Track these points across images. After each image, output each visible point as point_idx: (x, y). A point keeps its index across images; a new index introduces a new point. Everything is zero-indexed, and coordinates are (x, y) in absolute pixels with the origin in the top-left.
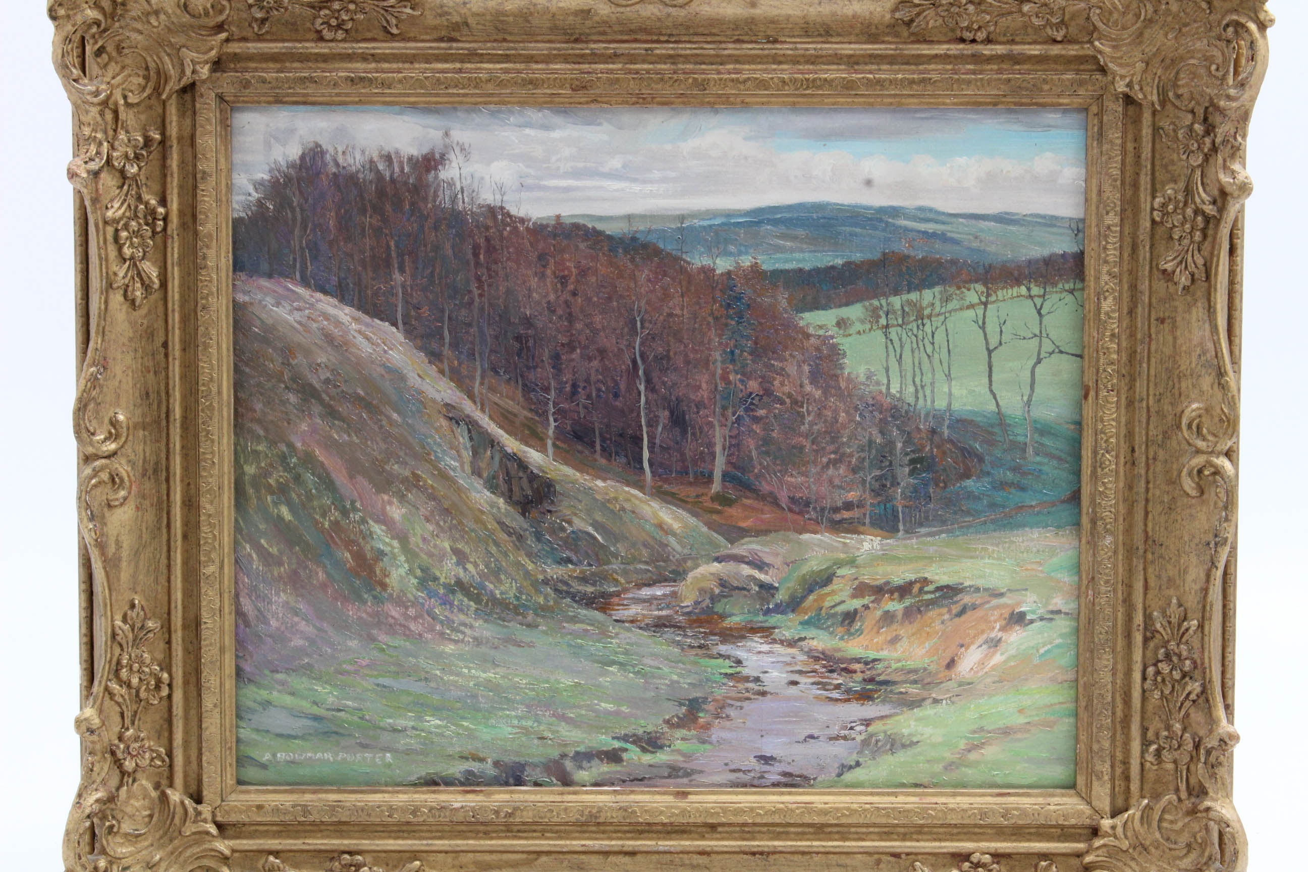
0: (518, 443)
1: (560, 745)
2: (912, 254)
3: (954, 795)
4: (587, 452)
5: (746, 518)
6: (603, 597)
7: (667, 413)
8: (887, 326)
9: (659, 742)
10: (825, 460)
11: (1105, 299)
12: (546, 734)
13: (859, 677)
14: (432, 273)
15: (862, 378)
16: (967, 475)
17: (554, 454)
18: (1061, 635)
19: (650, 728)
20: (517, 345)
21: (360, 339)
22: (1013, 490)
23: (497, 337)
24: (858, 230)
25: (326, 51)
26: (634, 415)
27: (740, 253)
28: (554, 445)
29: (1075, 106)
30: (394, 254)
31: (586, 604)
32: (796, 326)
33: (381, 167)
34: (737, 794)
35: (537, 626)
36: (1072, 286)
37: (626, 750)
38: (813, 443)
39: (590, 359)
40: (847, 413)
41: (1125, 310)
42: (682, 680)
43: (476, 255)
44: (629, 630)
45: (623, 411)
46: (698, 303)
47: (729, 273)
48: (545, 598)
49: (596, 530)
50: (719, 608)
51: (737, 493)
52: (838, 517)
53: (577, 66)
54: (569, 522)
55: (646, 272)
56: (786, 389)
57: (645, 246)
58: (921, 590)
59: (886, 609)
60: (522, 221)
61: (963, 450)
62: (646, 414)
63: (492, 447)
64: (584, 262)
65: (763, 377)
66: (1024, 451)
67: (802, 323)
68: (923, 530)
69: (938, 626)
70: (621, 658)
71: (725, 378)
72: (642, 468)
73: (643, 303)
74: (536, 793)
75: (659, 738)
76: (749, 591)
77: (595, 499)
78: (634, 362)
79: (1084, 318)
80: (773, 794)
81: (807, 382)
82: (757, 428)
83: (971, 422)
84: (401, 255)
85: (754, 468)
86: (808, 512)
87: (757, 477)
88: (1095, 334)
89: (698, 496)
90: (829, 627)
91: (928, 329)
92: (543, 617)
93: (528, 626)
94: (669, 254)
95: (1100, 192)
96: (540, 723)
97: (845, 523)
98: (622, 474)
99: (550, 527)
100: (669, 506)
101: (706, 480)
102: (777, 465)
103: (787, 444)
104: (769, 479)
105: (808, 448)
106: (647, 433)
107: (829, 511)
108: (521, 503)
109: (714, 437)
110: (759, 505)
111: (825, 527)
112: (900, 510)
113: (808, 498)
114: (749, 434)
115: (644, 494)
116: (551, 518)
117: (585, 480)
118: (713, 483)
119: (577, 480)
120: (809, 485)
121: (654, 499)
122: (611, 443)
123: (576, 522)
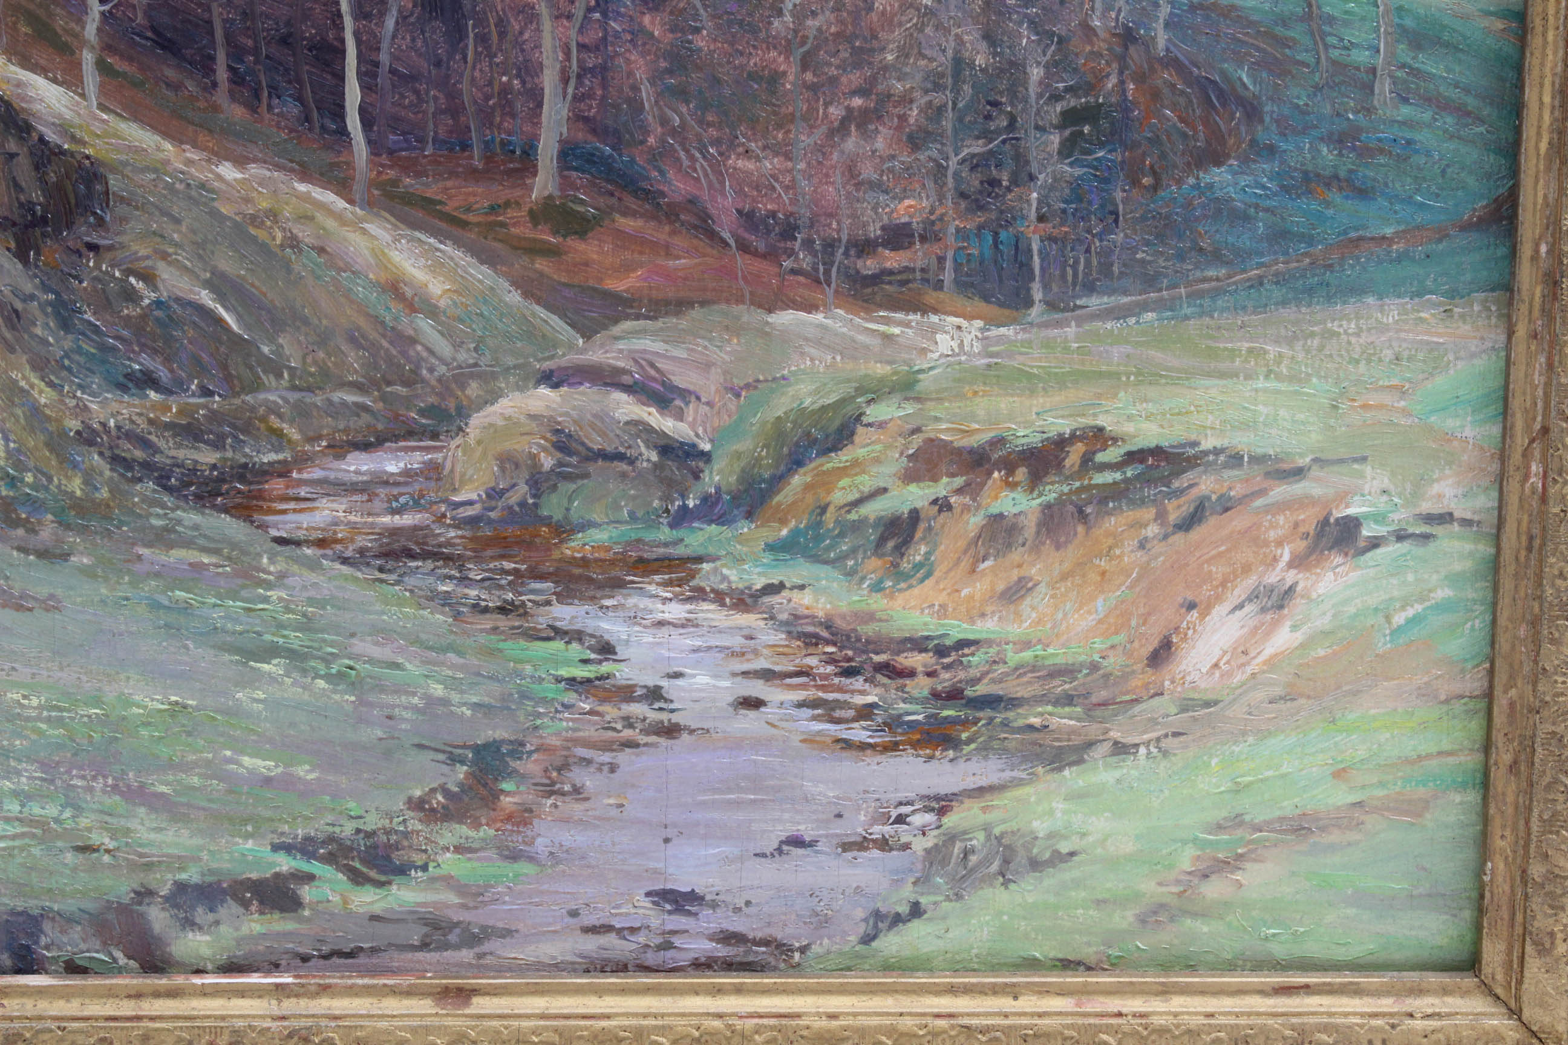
1: (133, 866)
3: (1165, 991)
4: (191, 86)
5: (627, 268)
6: (242, 479)
9: (397, 857)
10: (836, 112)
12: (97, 838)
13: (921, 686)
16: (1214, 155)
17: (102, 89)
18: (1453, 580)
19: (372, 822)
22: (1335, 196)
28: (102, 66)
31: (198, 497)
34: (599, 992)
35: (65, 556)
37: (310, 878)
38: (805, 66)
42: (455, 697)
44: (313, 566)
48: (87, 482)
49: (221, 298)
50: (553, 507)
51: (602, 201)
52: (869, 266)
54: (148, 278)
58: (1087, 460)
59: (994, 509)
61: (1204, 86)
66: (1368, 88)
68: (1095, 302)
69: (1129, 555)
70: (295, 639)
72: (343, 132)
74: (66, 994)
75: (397, 847)
76: (632, 462)
77: (214, 214)
80: (696, 991)
82: (653, 23)
83: (1229, 11)
85: (647, 133)
86: (791, 253)
87: (654, 156)
89: (493, 209)
90: (843, 557)
92: (83, 530)
93: (43, 554)
96: (78, 810)
97: (890, 283)
98: (289, 146)
99: (95, 289)
100: (418, 234)
101: (517, 165)
102: (709, 125)
103: (735, 68)
104: (686, 163)
105: (791, 78)
106: (357, 34)
107: (847, 250)
108: (14, 224)
109: (538, 46)
110: (660, 233)
111: (836, 291)
112: (1035, 247)
113: (792, 214)
114: (632, 40)
115: (351, 202)
116: (98, 266)
117: (189, 162)
118: (535, 174)
119: (166, 162)
120: (793, 180)
121: (377, 215)
122: (257, 62)
123: (165, 276)
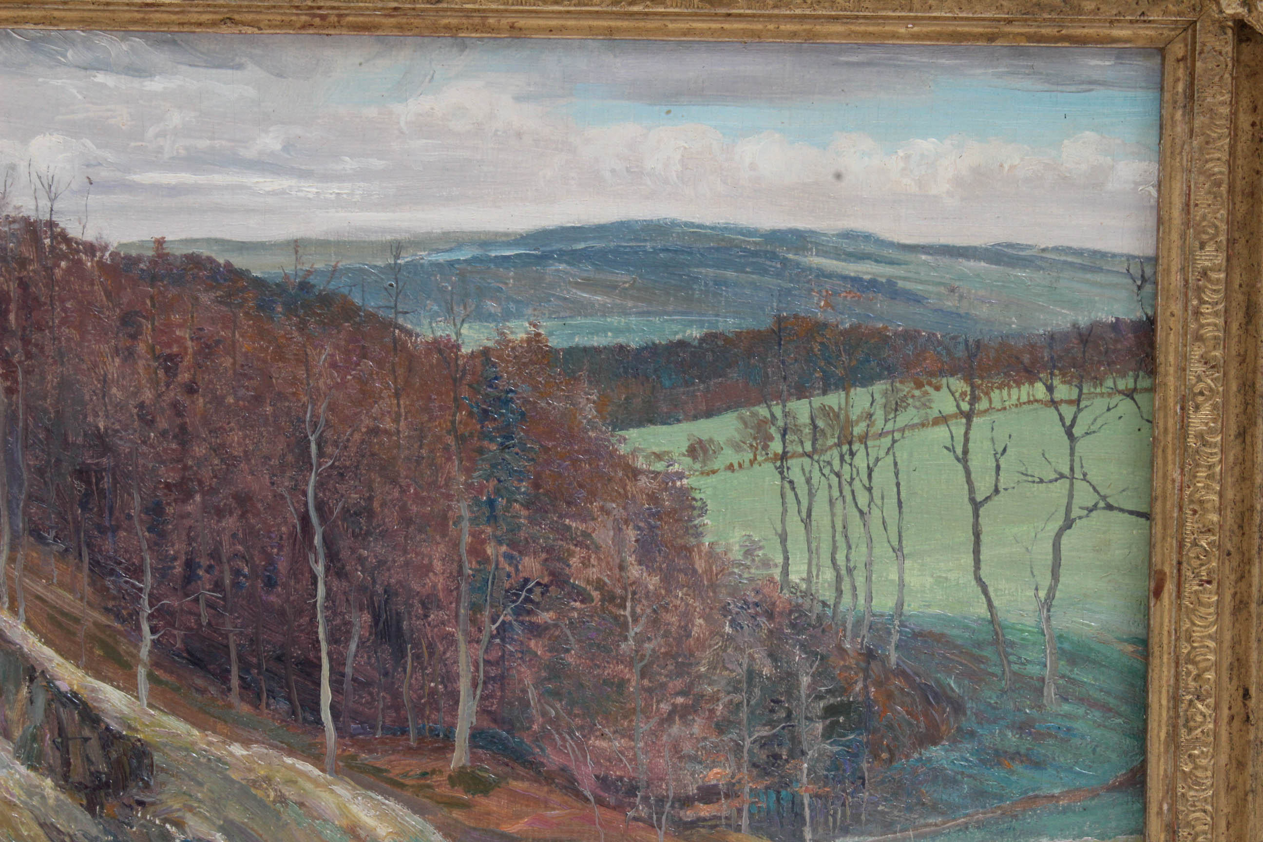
0: (80, 673)
2: (832, 320)
4: (213, 690)
5: (518, 816)
7: (367, 617)
8: (784, 456)
10: (665, 707)
11: (1197, 408)
15: (736, 554)
16: (931, 738)
17: (151, 693)
20: (80, 486)
22: (1018, 767)
23: (41, 472)
24: (730, 274)
26: (305, 620)
27: (507, 315)
28: (150, 676)
29: (1140, 44)
32: (611, 454)
36: (1131, 385)
38: (643, 675)
39: (220, 513)
40: (707, 618)
41: (1233, 430)
45: (282, 613)
46: (426, 409)
47: (486, 352)
51: (500, 769)
52: (689, 815)
54: (179, 824)
55: (329, 349)
56: (593, 573)
57: (326, 300)
60: (91, 249)
61: (924, 689)
62: (328, 620)
63: (32, 680)
64: (208, 329)
65: (549, 550)
66: (1039, 691)
67: (623, 449)
71: (477, 551)
72: (319, 722)
73: (322, 407)
77: (226, 778)
78: (305, 519)
79: (1154, 442)
81: (632, 559)
82: (537, 646)
83: (940, 638)
85: (533, 722)
86: (633, 806)
87: (536, 739)
88: (1176, 475)
89: (424, 775)
91: (861, 462)
94: (371, 316)
95: (1187, 208)
97: (703, 827)
98: (281, 732)
99: (141, 832)
100: (370, 793)
101: (441, 745)
102: (576, 716)
103: (594, 677)
104: (559, 742)
105: (634, 683)
106: (329, 654)
107: (673, 803)
108: (86, 787)
109: (456, 662)
110: (540, 791)
111: (665, 833)
112: (806, 802)
113: (634, 778)
114: (521, 658)
115: (323, 770)
116: (144, 816)
117: (210, 744)
118: (453, 751)
119: (194, 744)
120: (635, 755)
121: (342, 780)
122: (259, 673)
123: (191, 823)
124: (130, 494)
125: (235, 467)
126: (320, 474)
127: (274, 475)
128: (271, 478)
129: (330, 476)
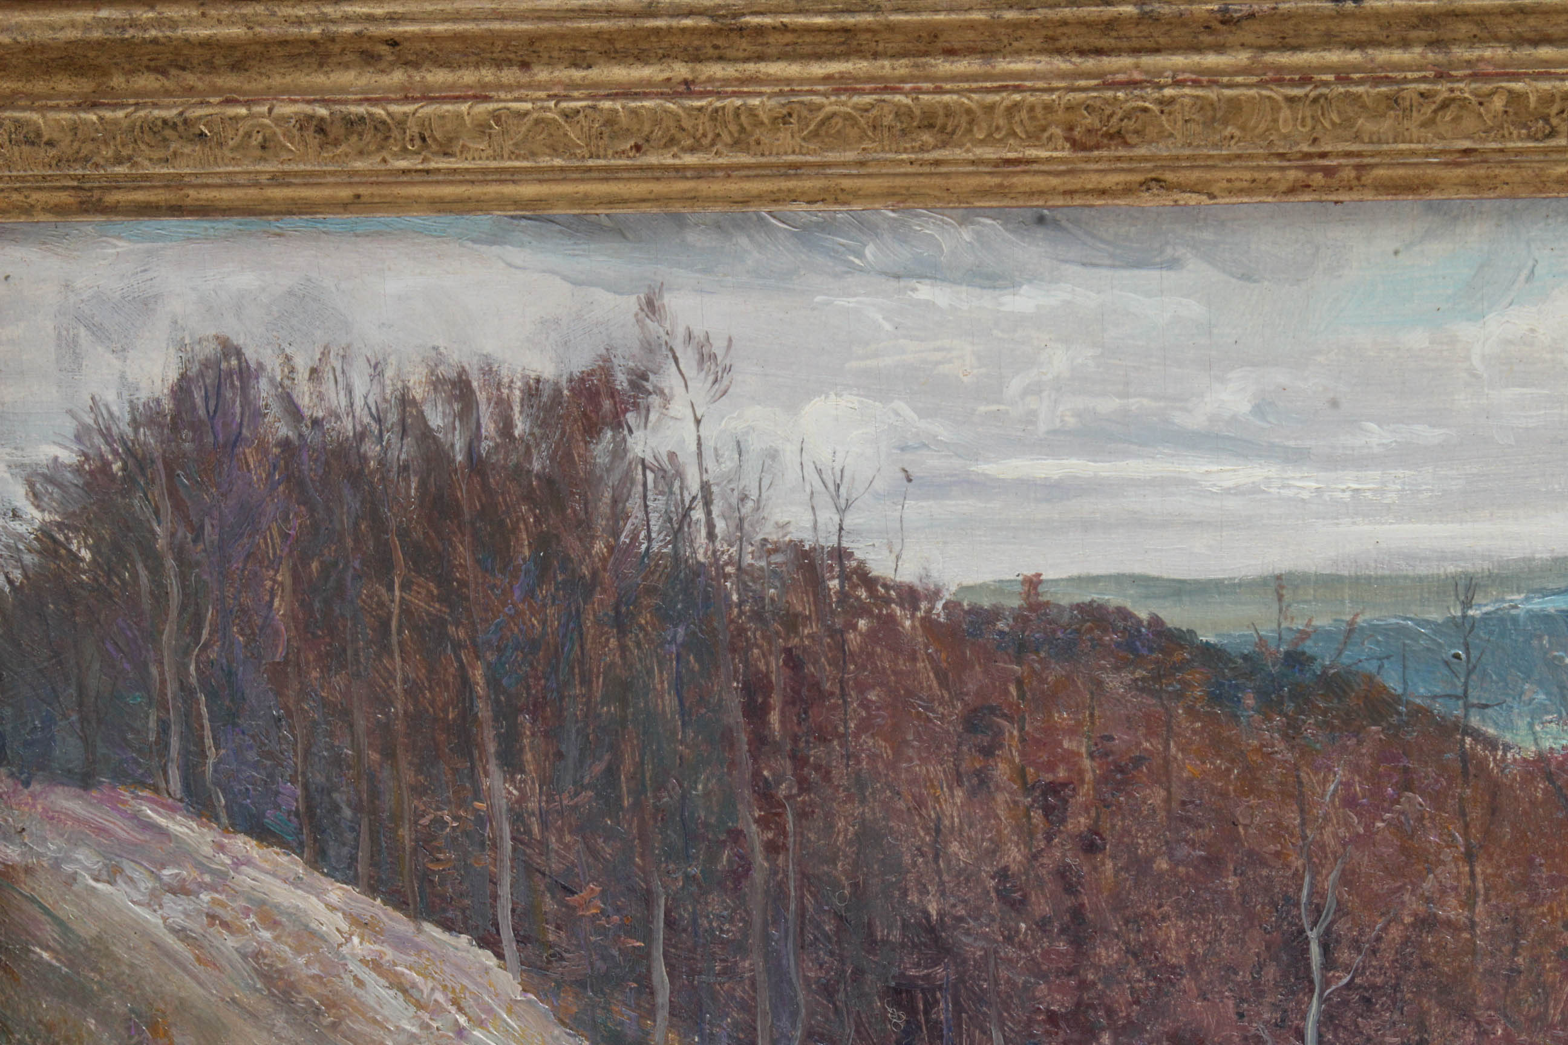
14: (611, 772)
20: (897, 1017)
21: (377, 989)
23: (828, 990)
25: (237, 31)
30: (484, 710)
33: (436, 419)
43: (755, 712)
46: (1526, 883)
53: (1090, 63)
55: (1341, 773)
57: (1336, 684)
60: (910, 596)
64: (1121, 739)
73: (1330, 879)
84: (506, 713)
94: (1421, 713)
124: (984, 1032)
125: (1173, 985)
126: (1328, 999)
127: (1242, 1000)
128: (1237, 1006)
129: (1345, 1003)
